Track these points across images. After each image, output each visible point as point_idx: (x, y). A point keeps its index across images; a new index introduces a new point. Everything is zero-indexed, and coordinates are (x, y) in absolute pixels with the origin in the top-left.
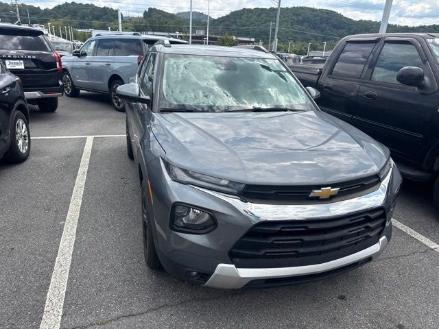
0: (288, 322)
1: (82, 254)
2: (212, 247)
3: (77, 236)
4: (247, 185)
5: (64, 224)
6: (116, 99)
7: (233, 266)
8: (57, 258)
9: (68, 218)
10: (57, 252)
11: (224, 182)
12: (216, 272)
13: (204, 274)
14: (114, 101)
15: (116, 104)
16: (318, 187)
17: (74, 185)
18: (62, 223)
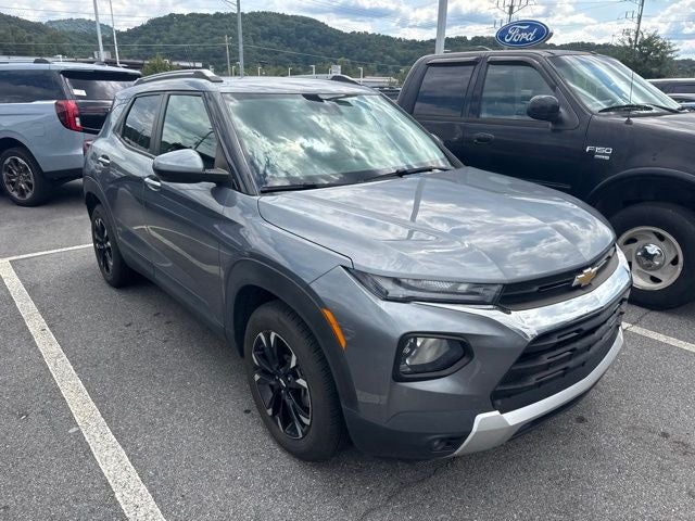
0: (546, 474)
1: (161, 474)
2: (467, 393)
3: (124, 447)
4: (504, 285)
5: (79, 431)
6: (13, 184)
7: (497, 413)
8: (117, 495)
9: (78, 419)
10: (107, 484)
11: (463, 288)
12: (475, 429)
13: (451, 439)
14: (9, 188)
15: (15, 194)
16: (580, 270)
17: (41, 356)
18: (75, 429)
